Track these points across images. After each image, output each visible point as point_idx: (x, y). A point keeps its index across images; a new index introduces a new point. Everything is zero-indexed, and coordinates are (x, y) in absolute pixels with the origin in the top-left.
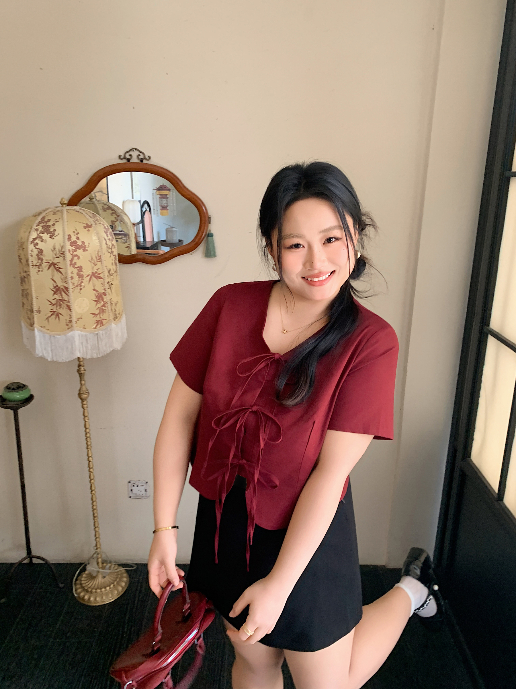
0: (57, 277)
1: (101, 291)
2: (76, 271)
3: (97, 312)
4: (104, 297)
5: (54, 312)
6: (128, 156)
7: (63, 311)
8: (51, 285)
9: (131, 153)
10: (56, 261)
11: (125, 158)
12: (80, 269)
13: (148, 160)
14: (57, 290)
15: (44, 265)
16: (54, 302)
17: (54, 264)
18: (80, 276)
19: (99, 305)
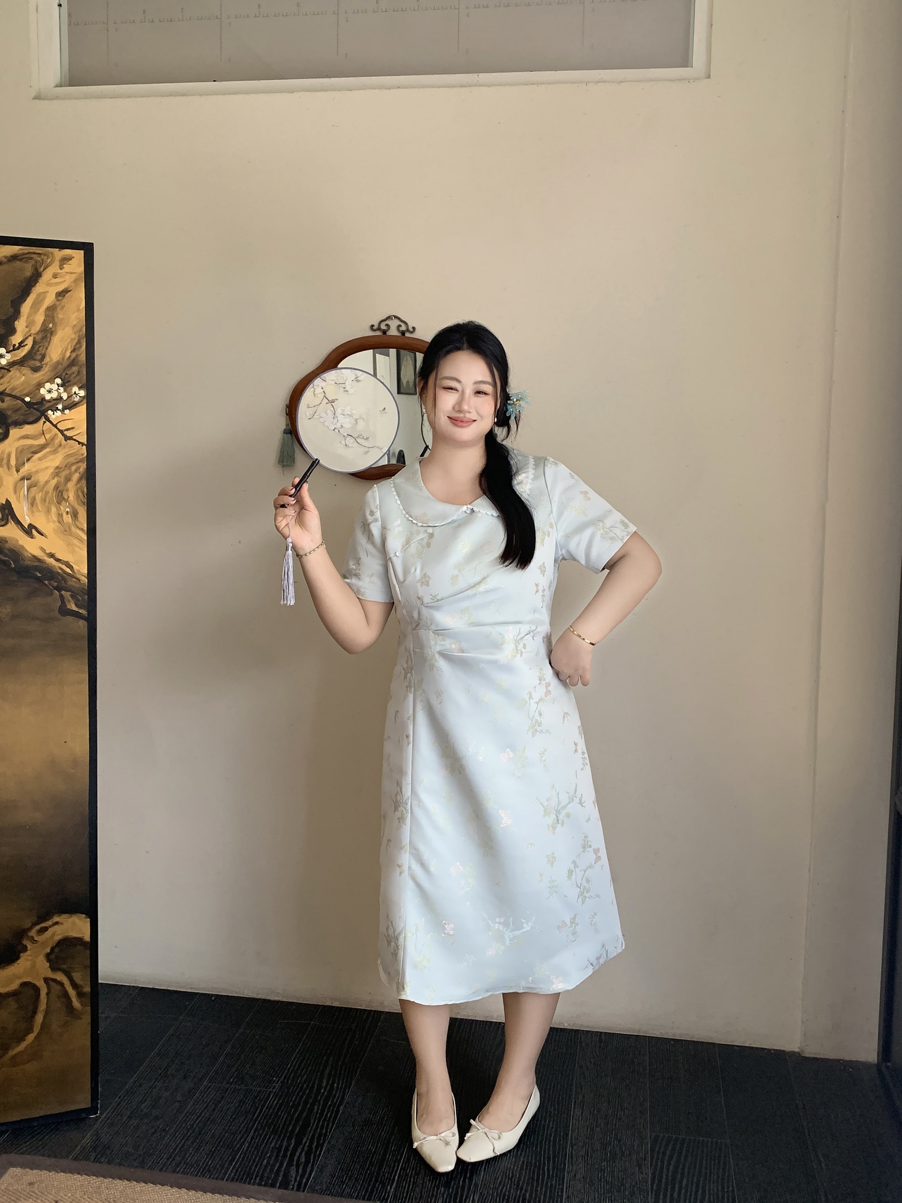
6: (383, 327)
9: (387, 322)
11: (379, 329)
13: (412, 333)
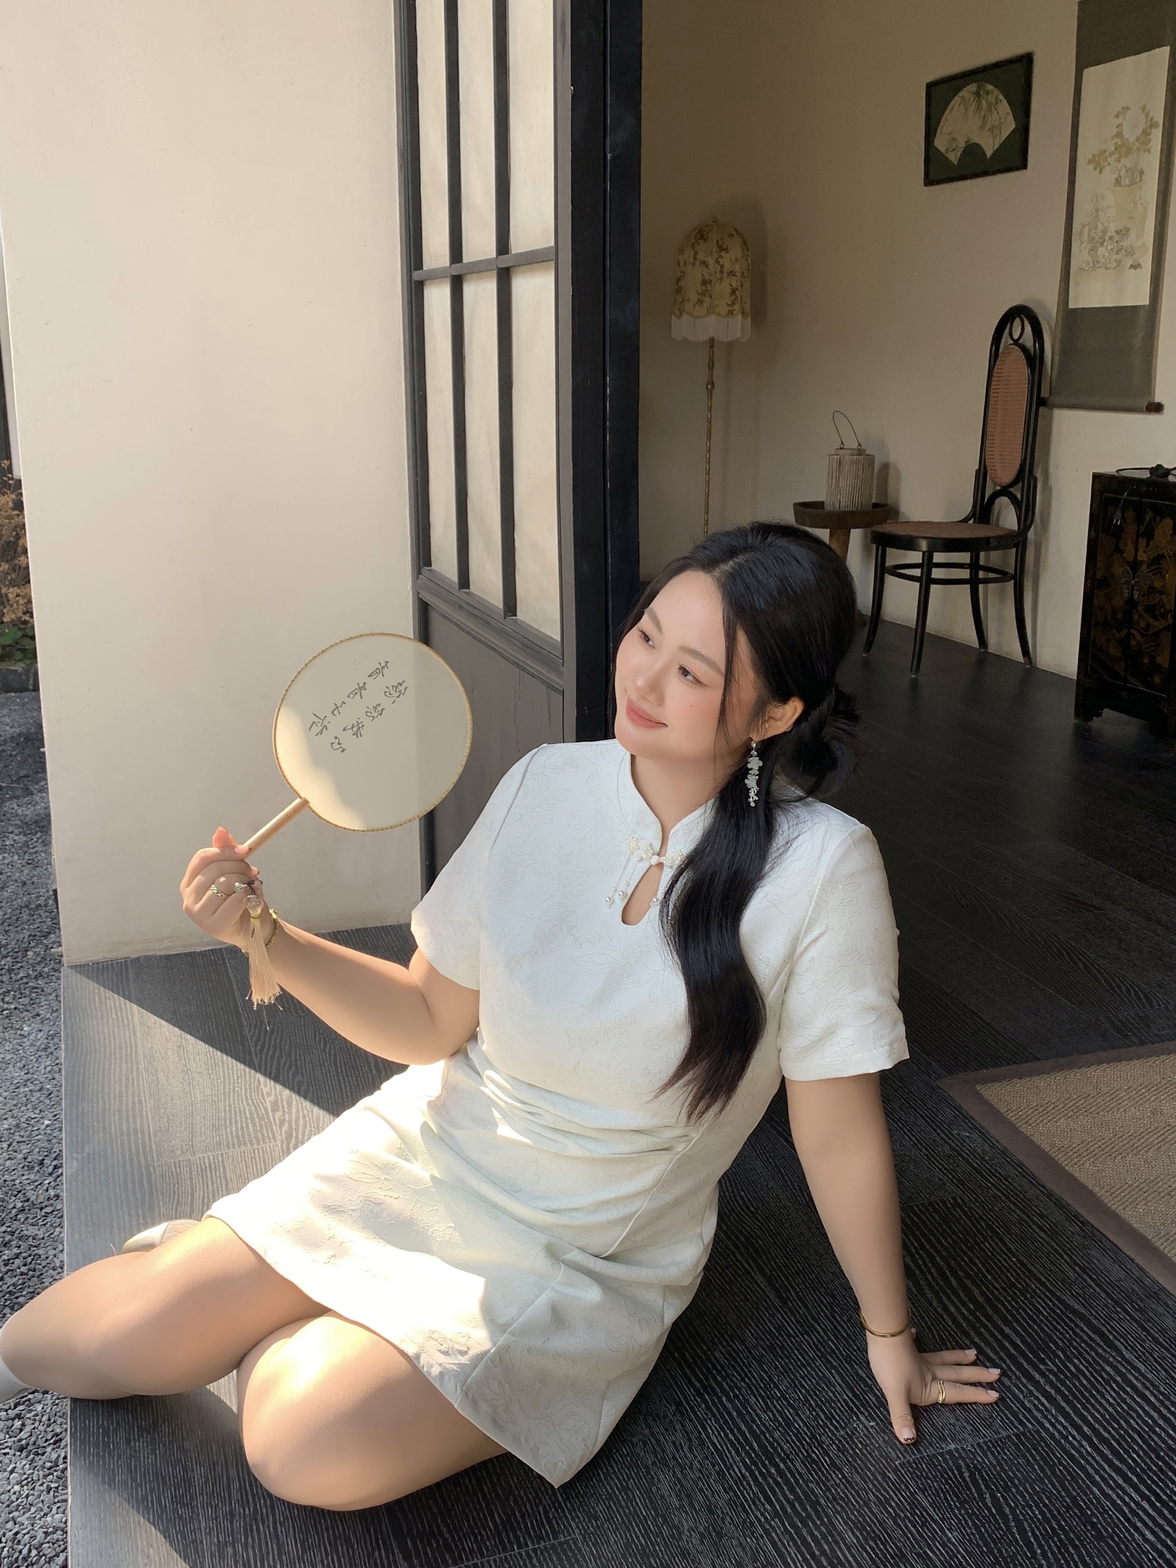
0: (706, 271)
1: (735, 286)
2: (719, 267)
3: (730, 303)
4: (737, 292)
5: (699, 299)
7: (707, 300)
8: (700, 278)
10: (706, 259)
12: (722, 266)
14: (704, 283)
15: (698, 263)
16: (700, 292)
17: (704, 262)
18: (722, 272)
19: (733, 298)
